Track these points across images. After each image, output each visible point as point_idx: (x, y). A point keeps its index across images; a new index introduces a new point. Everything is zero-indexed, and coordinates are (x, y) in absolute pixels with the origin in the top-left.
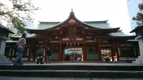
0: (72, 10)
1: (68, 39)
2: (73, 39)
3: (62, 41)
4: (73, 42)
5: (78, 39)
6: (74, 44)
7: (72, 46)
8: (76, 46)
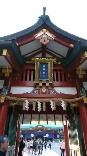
0: (44, 9)
1: (28, 90)
2: (44, 90)
3: (10, 94)
4: (46, 100)
5: (60, 90)
6: (48, 104)
7: (42, 112)
8: (54, 113)
